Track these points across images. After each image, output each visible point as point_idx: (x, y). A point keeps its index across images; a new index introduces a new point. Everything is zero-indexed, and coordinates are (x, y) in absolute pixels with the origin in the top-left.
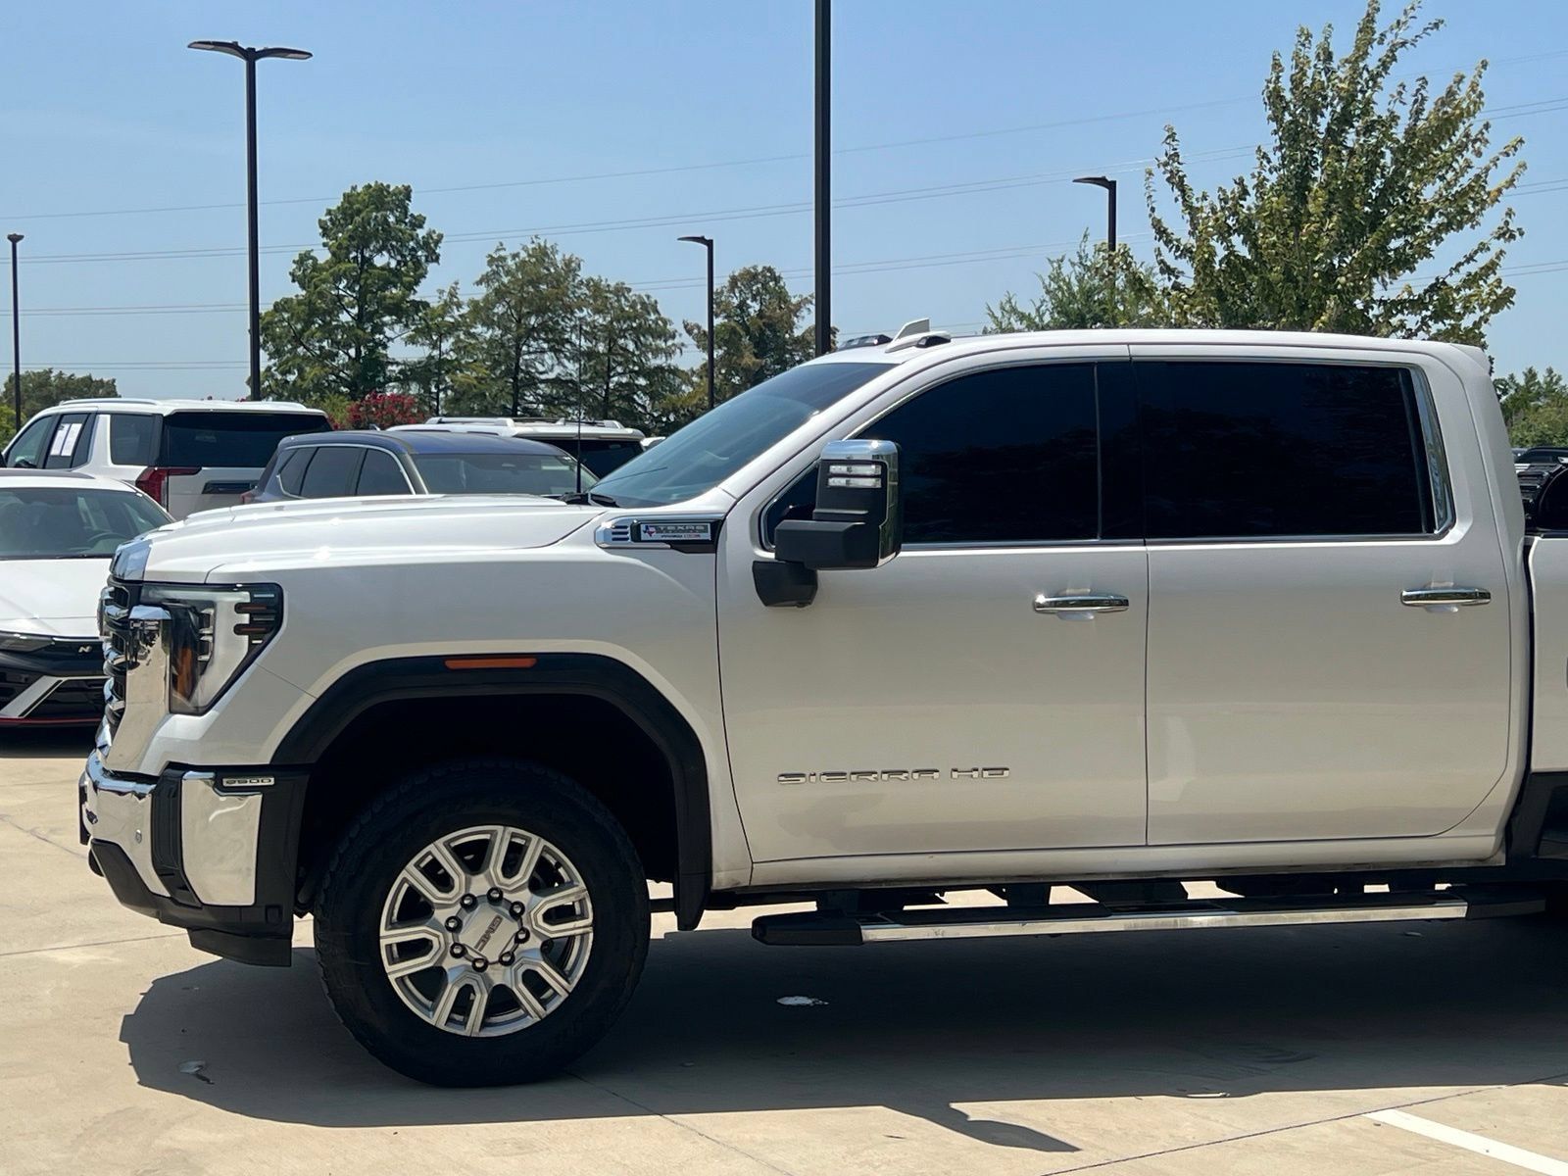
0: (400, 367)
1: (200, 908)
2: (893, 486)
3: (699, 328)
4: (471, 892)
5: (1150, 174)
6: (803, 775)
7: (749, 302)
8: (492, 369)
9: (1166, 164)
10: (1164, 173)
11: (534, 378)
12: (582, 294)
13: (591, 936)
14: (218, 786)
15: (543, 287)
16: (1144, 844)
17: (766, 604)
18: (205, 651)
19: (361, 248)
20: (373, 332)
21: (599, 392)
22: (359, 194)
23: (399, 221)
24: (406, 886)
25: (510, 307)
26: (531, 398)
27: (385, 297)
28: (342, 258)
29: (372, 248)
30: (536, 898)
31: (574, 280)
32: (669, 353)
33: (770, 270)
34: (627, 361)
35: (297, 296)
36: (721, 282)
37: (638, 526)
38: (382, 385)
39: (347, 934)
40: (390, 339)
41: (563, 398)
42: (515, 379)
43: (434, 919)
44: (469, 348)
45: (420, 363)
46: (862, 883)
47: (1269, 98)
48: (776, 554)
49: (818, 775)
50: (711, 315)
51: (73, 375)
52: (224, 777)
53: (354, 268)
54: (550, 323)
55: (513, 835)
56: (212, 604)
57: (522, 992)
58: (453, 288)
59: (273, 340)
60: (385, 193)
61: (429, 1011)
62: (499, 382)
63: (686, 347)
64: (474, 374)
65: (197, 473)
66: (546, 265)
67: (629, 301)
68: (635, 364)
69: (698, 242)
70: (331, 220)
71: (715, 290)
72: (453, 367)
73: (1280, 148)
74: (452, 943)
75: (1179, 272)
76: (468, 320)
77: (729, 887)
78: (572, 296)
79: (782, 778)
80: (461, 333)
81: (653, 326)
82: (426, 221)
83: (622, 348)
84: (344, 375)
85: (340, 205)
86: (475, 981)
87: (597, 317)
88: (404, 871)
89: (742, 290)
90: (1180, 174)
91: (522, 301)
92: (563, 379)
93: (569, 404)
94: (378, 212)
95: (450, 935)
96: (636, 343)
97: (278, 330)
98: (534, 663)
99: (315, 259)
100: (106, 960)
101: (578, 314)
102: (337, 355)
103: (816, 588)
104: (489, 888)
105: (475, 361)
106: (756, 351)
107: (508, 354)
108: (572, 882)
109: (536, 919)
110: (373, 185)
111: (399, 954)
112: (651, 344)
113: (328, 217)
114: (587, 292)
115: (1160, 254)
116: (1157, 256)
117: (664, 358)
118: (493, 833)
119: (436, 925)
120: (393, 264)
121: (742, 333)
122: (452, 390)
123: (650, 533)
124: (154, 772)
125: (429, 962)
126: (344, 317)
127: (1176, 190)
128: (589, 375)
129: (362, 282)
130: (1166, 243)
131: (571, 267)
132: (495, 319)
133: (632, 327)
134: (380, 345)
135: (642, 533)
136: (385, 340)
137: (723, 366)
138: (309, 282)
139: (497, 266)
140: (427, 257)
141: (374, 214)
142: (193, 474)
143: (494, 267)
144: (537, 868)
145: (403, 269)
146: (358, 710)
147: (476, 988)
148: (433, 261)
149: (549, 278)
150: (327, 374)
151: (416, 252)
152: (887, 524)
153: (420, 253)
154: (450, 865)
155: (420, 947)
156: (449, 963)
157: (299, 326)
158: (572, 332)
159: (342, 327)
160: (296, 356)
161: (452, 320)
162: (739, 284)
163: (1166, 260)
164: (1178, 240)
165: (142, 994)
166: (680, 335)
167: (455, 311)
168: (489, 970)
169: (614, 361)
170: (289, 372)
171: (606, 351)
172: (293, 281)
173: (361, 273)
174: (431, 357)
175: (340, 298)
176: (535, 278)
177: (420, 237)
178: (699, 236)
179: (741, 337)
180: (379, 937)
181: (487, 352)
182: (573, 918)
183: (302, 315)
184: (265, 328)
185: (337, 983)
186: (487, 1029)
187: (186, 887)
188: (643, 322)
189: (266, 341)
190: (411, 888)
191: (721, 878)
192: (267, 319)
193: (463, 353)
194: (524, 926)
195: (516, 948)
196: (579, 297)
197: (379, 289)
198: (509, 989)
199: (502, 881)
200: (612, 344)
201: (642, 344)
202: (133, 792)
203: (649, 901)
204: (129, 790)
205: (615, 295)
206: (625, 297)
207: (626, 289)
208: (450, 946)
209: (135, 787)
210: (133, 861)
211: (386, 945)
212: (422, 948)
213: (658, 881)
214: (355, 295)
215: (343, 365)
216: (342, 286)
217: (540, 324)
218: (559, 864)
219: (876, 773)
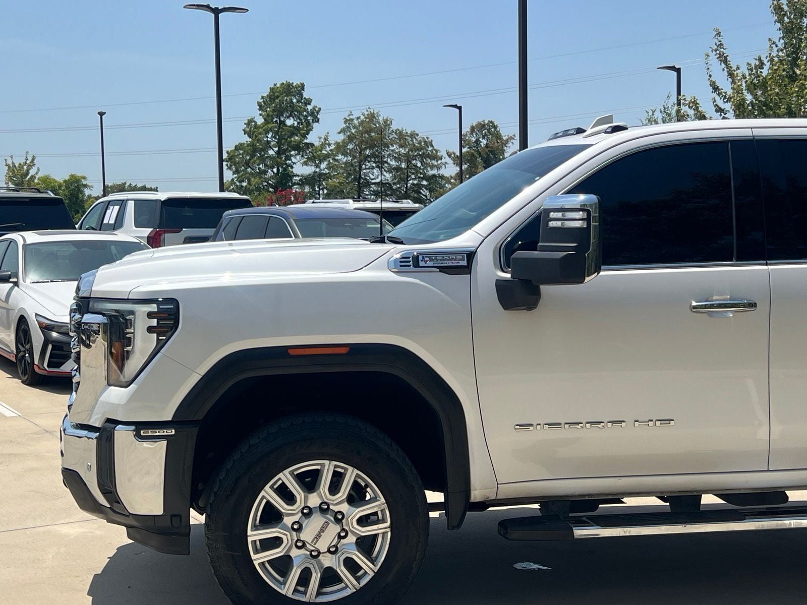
0: (300, 178)
1: (128, 516)
2: (595, 226)
3: (454, 154)
4: (309, 505)
5: (708, 56)
6: (531, 425)
7: (481, 139)
8: (347, 178)
9: (716, 50)
10: (716, 55)
11: (368, 182)
12: (393, 137)
13: (389, 534)
14: (138, 436)
15: (373, 134)
16: (767, 469)
18: (129, 344)
19: (278, 116)
20: (286, 160)
21: (403, 188)
22: (278, 88)
23: (298, 101)
24: (265, 501)
25: (355, 145)
26: (367, 193)
27: (291, 141)
28: (270, 121)
29: (285, 116)
30: (352, 509)
31: (389, 130)
32: (439, 168)
33: (492, 122)
34: (417, 172)
35: (247, 142)
36: (466, 129)
37: (417, 257)
38: (291, 187)
39: (225, 534)
40: (295, 163)
41: (385, 190)
42: (359, 183)
43: (284, 523)
44: (335, 167)
45: (310, 175)
46: (572, 496)
47: (775, 10)
48: (512, 275)
49: (542, 425)
50: (461, 147)
51: (136, 185)
52: (141, 428)
53: (275, 126)
54: (377, 153)
55: (336, 466)
56: (132, 313)
57: (343, 572)
58: (326, 136)
59: (235, 165)
60: (291, 87)
61: (282, 585)
62: (350, 184)
63: (448, 164)
64: (338, 181)
65: (180, 232)
66: (374, 122)
67: (417, 141)
68: (421, 173)
69: (454, 107)
70: (264, 101)
71: (463, 134)
72: (327, 177)
73: (783, 38)
74: (296, 539)
75: (727, 111)
76: (334, 152)
77: (482, 500)
78: (388, 138)
79: (518, 427)
80: (331, 159)
81: (430, 153)
82: (313, 102)
83: (414, 166)
84: (271, 183)
85: (268, 93)
86: (312, 565)
87: (401, 149)
88: (263, 491)
89: (477, 134)
90: (725, 55)
91: (362, 142)
92: (384, 182)
93: (387, 195)
94: (287, 97)
95: (294, 533)
96: (421, 163)
97: (237, 159)
98: (349, 350)
99: (256, 122)
100: (92, 532)
101: (391, 148)
102: (267, 172)
103: (540, 298)
104: (320, 502)
105: (338, 174)
106: (484, 165)
107: (355, 170)
108: (376, 497)
109: (351, 522)
110: (285, 83)
111: (260, 546)
112: (429, 163)
113: (262, 100)
114: (396, 136)
115: (715, 101)
116: (713, 102)
117: (436, 170)
118: (323, 465)
119: (285, 528)
120: (296, 124)
121: (477, 156)
122: (326, 188)
123: (426, 262)
124: (97, 425)
125: (280, 552)
126: (271, 152)
127: (723, 64)
128: (397, 180)
129: (280, 134)
130: (719, 94)
131: (387, 123)
132: (348, 151)
133: (419, 154)
134: (290, 166)
135: (420, 261)
136: (292, 164)
137: (467, 174)
138: (253, 134)
139: (349, 124)
140: (313, 120)
141: (286, 98)
142: (178, 232)
143: (347, 124)
144: (353, 487)
145: (301, 126)
146: (231, 383)
147: (313, 570)
148: (316, 122)
149: (376, 129)
150: (262, 182)
151: (307, 117)
152: (591, 252)
153: (309, 118)
154: (294, 487)
155: (275, 542)
156: (294, 553)
157: (248, 158)
158: (388, 157)
159: (270, 157)
160: (246, 173)
161: (326, 153)
162: (475, 130)
163: (718, 104)
164: (726, 93)
165: (109, 558)
166: (445, 158)
167: (328, 148)
168: (321, 557)
169: (410, 172)
170: (243, 181)
171: (406, 167)
172: (245, 134)
173: (279, 129)
174: (315, 172)
175: (268, 142)
176: (369, 130)
177: (309, 110)
178: (455, 104)
179: (477, 158)
180: (247, 535)
181: (344, 169)
182: (378, 522)
183: (249, 152)
184: (230, 159)
185: (220, 566)
186: (320, 596)
187: (118, 501)
188: (425, 151)
189: (231, 166)
190: (268, 503)
191: (477, 495)
192: (231, 154)
193: (332, 169)
194: (344, 527)
195: (339, 543)
196: (392, 139)
197: (288, 137)
198: (334, 569)
199: (329, 497)
200: (409, 163)
201: (424, 163)
202: (86, 437)
203: (427, 505)
204: (83, 436)
205: (410, 137)
206: (416, 139)
207: (416, 134)
208: (295, 541)
209: (87, 434)
210: (86, 483)
211: (252, 541)
212: (277, 542)
213: (434, 491)
214: (276, 141)
215: (270, 177)
216: (270, 136)
217: (372, 154)
218: (367, 486)
219: (582, 423)
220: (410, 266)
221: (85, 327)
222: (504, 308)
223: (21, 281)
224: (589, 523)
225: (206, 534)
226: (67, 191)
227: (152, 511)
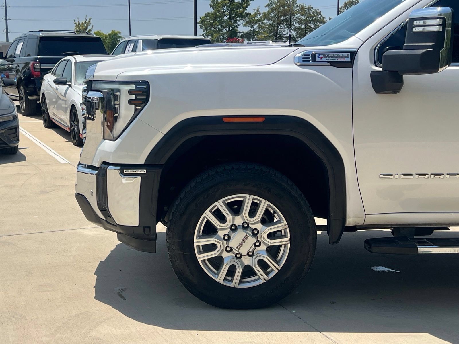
0: (242, 34)
1: (116, 226)
2: (448, 29)
4: (235, 223)
6: (392, 175)
8: (269, 34)
11: (282, 36)
12: (297, 9)
13: (289, 245)
14: (122, 173)
15: (286, 8)
17: (377, 93)
18: (117, 112)
20: (234, 23)
24: (206, 220)
25: (275, 14)
27: (238, 12)
30: (264, 227)
31: (295, 5)
34: (311, 30)
35: (212, 12)
36: (342, 5)
37: (315, 54)
39: (179, 240)
40: (239, 25)
42: (276, 37)
43: (218, 235)
44: (262, 27)
45: (247, 32)
46: (417, 225)
48: (383, 69)
49: (399, 175)
52: (124, 168)
53: (228, 2)
54: (287, 19)
55: (254, 199)
56: (119, 90)
57: (257, 269)
58: (258, 9)
59: (204, 26)
61: (216, 275)
62: (271, 38)
64: (264, 36)
66: (287, 0)
67: (312, 11)
71: (339, 7)
72: (258, 33)
74: (226, 246)
76: (262, 19)
77: (354, 225)
78: (294, 10)
79: (382, 176)
80: (260, 23)
81: (319, 19)
83: (309, 26)
84: (225, 36)
86: (237, 263)
87: (302, 17)
88: (204, 213)
89: (348, 7)
91: (279, 12)
92: (291, 37)
95: (225, 242)
96: (314, 25)
97: (206, 22)
98: (264, 119)
101: (296, 16)
102: (223, 30)
103: (402, 84)
104: (243, 222)
105: (264, 31)
107: (274, 29)
108: (280, 220)
109: (264, 236)
111: (203, 249)
112: (319, 25)
114: (299, 9)
118: (245, 198)
119: (219, 238)
120: (240, 2)
123: (321, 58)
124: (97, 165)
125: (216, 253)
126: (225, 18)
128: (299, 35)
129: (231, 7)
132: (271, 18)
133: (313, 20)
134: (236, 27)
135: (317, 58)
136: (237, 25)
138: (215, 7)
139: (272, 1)
143: (271, 2)
144: (265, 213)
145: (243, 3)
147: (237, 266)
149: (288, 5)
150: (220, 36)
152: (444, 51)
154: (225, 211)
155: (212, 247)
156: (225, 255)
157: (212, 22)
158: (294, 21)
159: (225, 21)
160: (211, 30)
161: (257, 19)
162: (347, 5)
165: (110, 251)
167: (258, 15)
168: (242, 258)
169: (307, 31)
170: (209, 35)
171: (304, 27)
172: (211, 7)
173: (231, 4)
174: (251, 30)
175: (224, 12)
176: (283, 5)
180: (194, 242)
181: (268, 28)
182: (281, 237)
183: (213, 18)
184: (202, 22)
185: (176, 261)
186: (242, 284)
187: (110, 216)
188: (316, 18)
189: (202, 26)
190: (208, 221)
191: (350, 221)
192: (203, 19)
193: (260, 29)
194: (258, 239)
195: (255, 249)
196: (297, 10)
197: (236, 9)
198: (252, 267)
199: (248, 219)
200: (306, 25)
201: (316, 25)
202: (90, 173)
203: (316, 227)
204: (89, 172)
205: (308, 10)
206: (311, 10)
207: (311, 7)
208: (225, 247)
209: (90, 171)
210: (90, 203)
211: (197, 246)
212: (214, 247)
213: (320, 218)
214: (229, 11)
215: (225, 33)
216: (225, 8)
217: (284, 19)
218: (275, 212)
219: (428, 175)
220: (309, 61)
221: (89, 100)
222: (376, 92)
223: (73, 84)
224: (429, 243)
225: (167, 240)
226: (110, 40)
227: (132, 224)
